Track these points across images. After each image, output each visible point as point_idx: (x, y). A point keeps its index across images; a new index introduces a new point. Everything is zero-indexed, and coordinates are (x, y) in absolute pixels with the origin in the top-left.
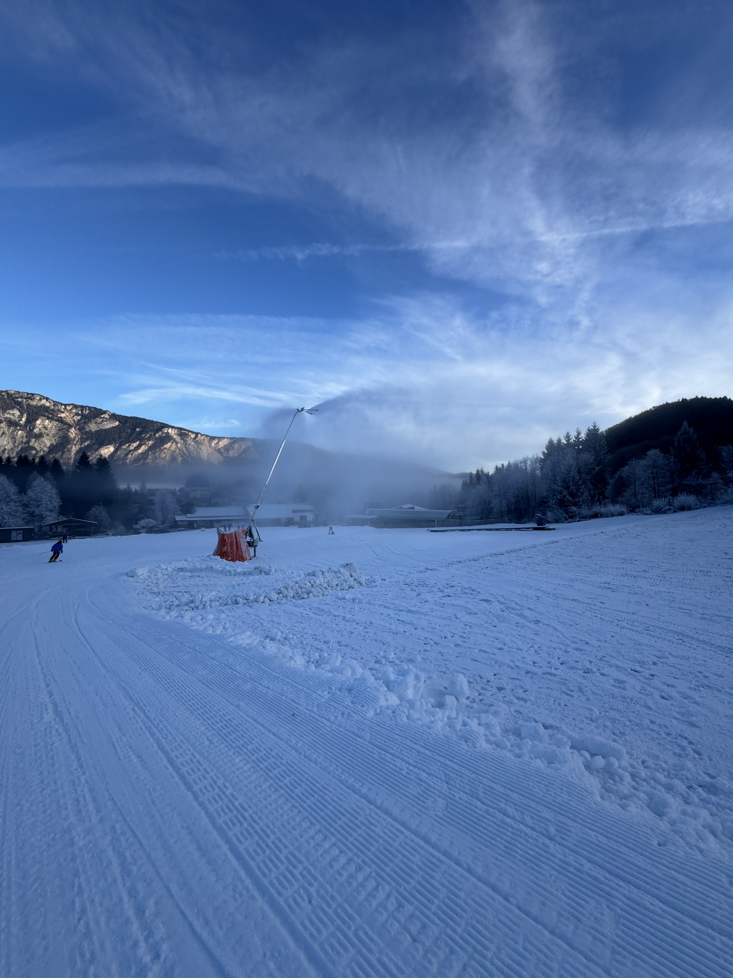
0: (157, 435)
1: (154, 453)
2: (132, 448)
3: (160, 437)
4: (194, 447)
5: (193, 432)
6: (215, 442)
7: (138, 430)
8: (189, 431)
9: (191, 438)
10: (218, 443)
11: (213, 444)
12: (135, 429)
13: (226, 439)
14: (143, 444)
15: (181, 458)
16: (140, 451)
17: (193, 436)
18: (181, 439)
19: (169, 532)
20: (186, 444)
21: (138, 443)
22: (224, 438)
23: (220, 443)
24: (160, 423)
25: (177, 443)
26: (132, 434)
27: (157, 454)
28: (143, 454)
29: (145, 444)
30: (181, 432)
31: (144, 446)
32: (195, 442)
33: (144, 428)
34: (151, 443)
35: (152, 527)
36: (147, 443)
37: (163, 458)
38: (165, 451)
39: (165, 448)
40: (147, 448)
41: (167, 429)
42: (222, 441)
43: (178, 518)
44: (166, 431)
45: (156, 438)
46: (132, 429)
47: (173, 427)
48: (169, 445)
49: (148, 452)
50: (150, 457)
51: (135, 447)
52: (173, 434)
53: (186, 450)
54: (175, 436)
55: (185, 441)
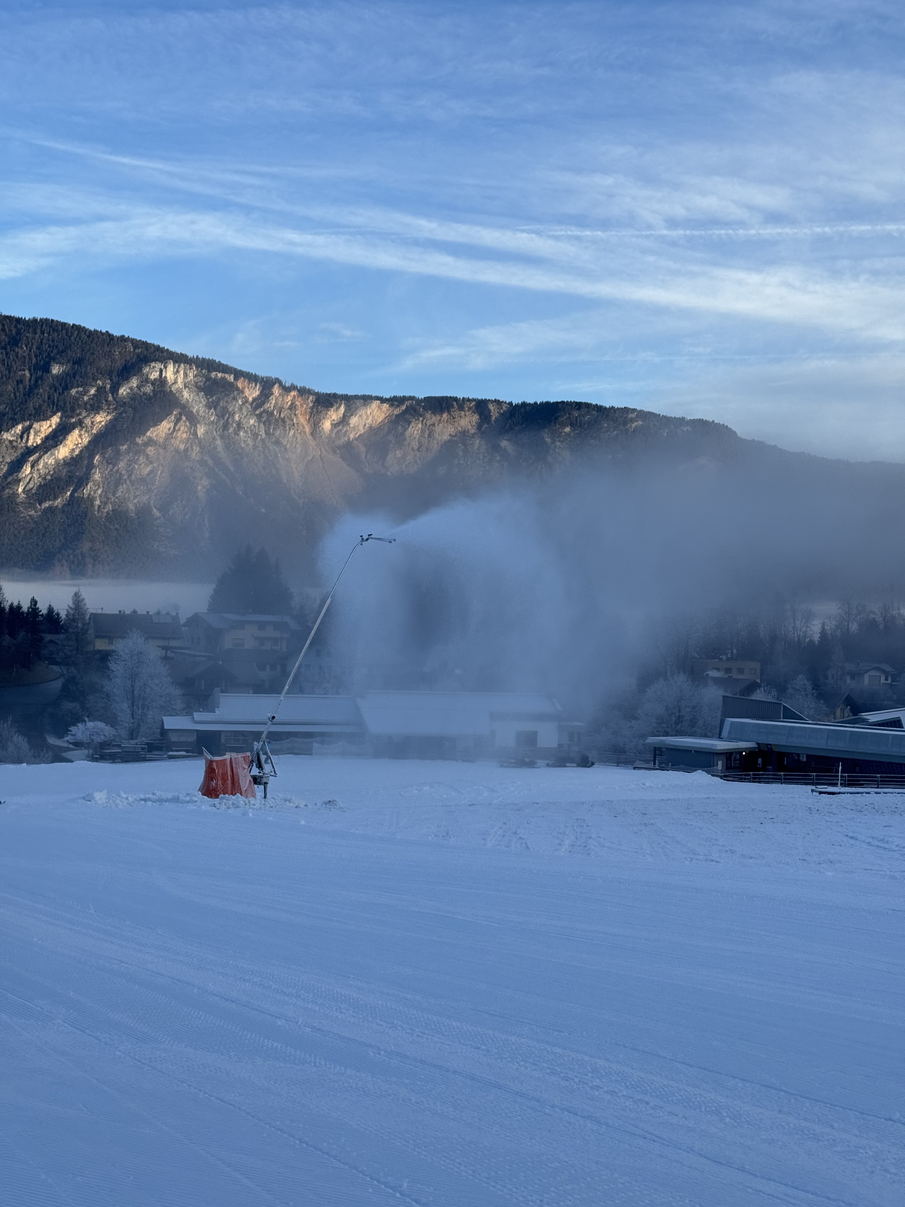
0: (123, 391)
1: (111, 462)
2: (34, 440)
3: (133, 397)
4: (255, 435)
5: (252, 378)
6: (335, 415)
7: (56, 370)
8: (238, 374)
9: (246, 401)
10: (344, 420)
11: (327, 425)
12: (47, 369)
13: (375, 404)
14: (72, 427)
15: (205, 482)
16: (63, 452)
17: (252, 393)
18: (209, 406)
19: (144, 760)
20: (226, 427)
21: (55, 420)
22: (367, 399)
23: (354, 421)
24: (137, 344)
25: (193, 420)
26: (36, 385)
27: (122, 465)
28: (73, 462)
29: (80, 424)
30: (208, 379)
31: (76, 432)
32: (259, 416)
33: (78, 362)
34: (101, 419)
35: (103, 745)
36: (88, 421)
37: (143, 480)
38: (151, 450)
39: (150, 442)
40: (86, 440)
41: (159, 365)
42: (362, 412)
43: (171, 723)
44: (154, 376)
45: (121, 404)
46: (36, 367)
47: (179, 359)
48: (165, 426)
49: (91, 457)
50: (97, 476)
51: (47, 438)
52: (180, 384)
53: (227, 447)
54: (186, 394)
55: (224, 414)
